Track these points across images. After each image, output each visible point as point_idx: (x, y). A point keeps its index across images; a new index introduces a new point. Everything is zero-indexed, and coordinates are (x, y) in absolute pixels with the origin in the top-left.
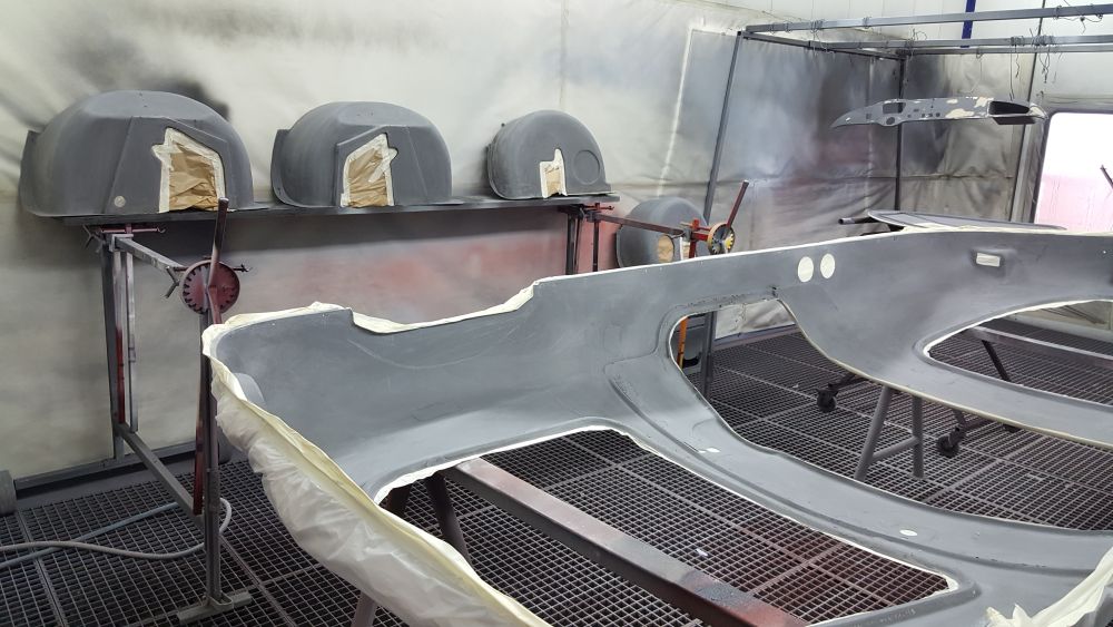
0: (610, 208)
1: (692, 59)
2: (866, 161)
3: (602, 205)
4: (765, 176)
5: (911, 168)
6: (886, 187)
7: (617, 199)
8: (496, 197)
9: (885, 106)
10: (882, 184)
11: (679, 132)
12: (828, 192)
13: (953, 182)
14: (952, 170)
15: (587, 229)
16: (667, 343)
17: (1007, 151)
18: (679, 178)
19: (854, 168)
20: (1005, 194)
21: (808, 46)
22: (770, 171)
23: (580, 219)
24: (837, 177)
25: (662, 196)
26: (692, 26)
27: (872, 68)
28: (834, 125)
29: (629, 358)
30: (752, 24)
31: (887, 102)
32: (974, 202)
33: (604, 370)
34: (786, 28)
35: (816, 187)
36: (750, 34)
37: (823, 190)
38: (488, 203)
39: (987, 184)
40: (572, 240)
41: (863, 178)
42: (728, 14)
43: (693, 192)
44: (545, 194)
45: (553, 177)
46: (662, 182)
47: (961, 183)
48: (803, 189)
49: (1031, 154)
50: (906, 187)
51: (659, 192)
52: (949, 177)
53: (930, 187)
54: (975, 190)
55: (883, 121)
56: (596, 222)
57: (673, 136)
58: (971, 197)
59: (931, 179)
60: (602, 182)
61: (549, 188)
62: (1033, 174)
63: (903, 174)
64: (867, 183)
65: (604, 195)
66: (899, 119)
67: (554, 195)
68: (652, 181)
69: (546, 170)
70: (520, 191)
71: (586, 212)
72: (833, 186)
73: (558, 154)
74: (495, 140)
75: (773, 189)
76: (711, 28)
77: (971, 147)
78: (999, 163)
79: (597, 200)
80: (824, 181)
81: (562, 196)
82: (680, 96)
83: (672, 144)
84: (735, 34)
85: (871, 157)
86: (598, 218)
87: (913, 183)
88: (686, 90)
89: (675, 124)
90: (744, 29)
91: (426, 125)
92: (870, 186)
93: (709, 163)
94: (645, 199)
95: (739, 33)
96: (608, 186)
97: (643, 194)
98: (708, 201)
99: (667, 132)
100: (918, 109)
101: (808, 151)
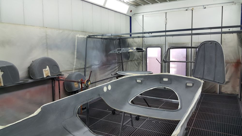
0: (62, 77)
1: (78, 43)
2: (116, 60)
3: (60, 77)
4: (96, 65)
5: (124, 60)
6: (120, 64)
7: (63, 75)
8: (32, 79)
9: (117, 50)
10: (119, 64)
11: (77, 58)
12: (109, 67)
13: (132, 62)
14: (132, 59)
15: (57, 83)
16: (76, 113)
17: (141, 55)
18: (78, 68)
19: (114, 61)
20: (141, 63)
21: (101, 38)
22: (97, 64)
23: (55, 80)
24: (111, 63)
25: (74, 72)
26: (77, 36)
27: (114, 41)
28: (108, 54)
29: (67, 119)
30: (89, 35)
31: (118, 49)
32: (136, 65)
33: (61, 124)
34: (96, 36)
35: (107, 66)
36: (89, 37)
37: (108, 66)
38: (30, 81)
39: (138, 62)
40: (53, 85)
41: (116, 63)
42: (84, 33)
43: (81, 70)
44: (45, 76)
45: (47, 72)
46: (74, 69)
47: (133, 62)
48: (104, 66)
49: (145, 55)
50: (124, 64)
51: (74, 71)
52: (131, 61)
53: (128, 63)
54: (136, 63)
55: (118, 53)
56: (59, 81)
57: (75, 59)
58: (136, 64)
59: (128, 61)
60: (59, 72)
61: (46, 75)
62: (146, 59)
63: (123, 61)
64: (116, 64)
65: (60, 74)
66: (120, 52)
67: (47, 76)
68: (71, 69)
69: (45, 71)
70: (38, 77)
71: (56, 79)
72: (110, 65)
73: (47, 67)
74: (31, 65)
75: (98, 67)
76: (81, 36)
77: (134, 55)
78: (139, 57)
79: (58, 76)
80: (108, 64)
81: (49, 76)
82: (76, 51)
83: (75, 61)
84: (86, 37)
85: (117, 59)
86: (59, 80)
87: (125, 63)
88: (77, 49)
89: (76, 56)
90: (88, 36)
91: (11, 65)
92: (117, 64)
93: (84, 64)
94: (70, 73)
95: (87, 37)
96: (61, 72)
97: (70, 72)
98: (85, 72)
99: (74, 58)
100: (124, 50)
101: (104, 59)
